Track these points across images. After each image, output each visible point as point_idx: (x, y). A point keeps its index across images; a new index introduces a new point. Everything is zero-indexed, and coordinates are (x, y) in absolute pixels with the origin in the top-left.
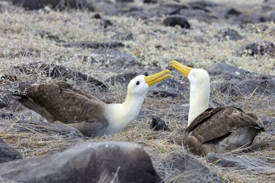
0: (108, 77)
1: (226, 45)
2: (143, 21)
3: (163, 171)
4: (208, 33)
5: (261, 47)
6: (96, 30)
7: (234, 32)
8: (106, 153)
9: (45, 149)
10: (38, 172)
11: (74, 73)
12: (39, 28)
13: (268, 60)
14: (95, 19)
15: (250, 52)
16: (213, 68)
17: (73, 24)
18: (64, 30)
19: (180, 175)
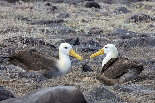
0: (57, 42)
1: (120, 16)
2: (74, 6)
4: (110, 10)
5: (140, 17)
6: (48, 13)
7: (125, 9)
9: (25, 88)
11: (38, 41)
12: (17, 15)
13: (144, 24)
14: (47, 6)
15: (134, 20)
16: (114, 31)
17: (36, 10)
18: (30, 14)
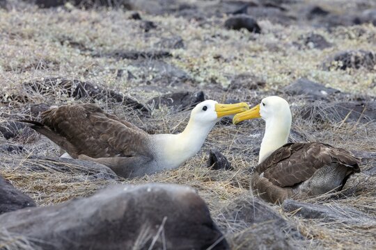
0: (151, 98)
1: (308, 54)
2: (197, 23)
3: (225, 224)
4: (284, 39)
5: (356, 57)
6: (134, 35)
7: (320, 38)
8: (148, 200)
9: (66, 194)
10: (56, 224)
11: (104, 92)
12: (58, 32)
13: (365, 75)
14: (133, 20)
15: (341, 64)
16: (291, 85)
17: (104, 26)
18: (91, 34)
19: (247, 229)
